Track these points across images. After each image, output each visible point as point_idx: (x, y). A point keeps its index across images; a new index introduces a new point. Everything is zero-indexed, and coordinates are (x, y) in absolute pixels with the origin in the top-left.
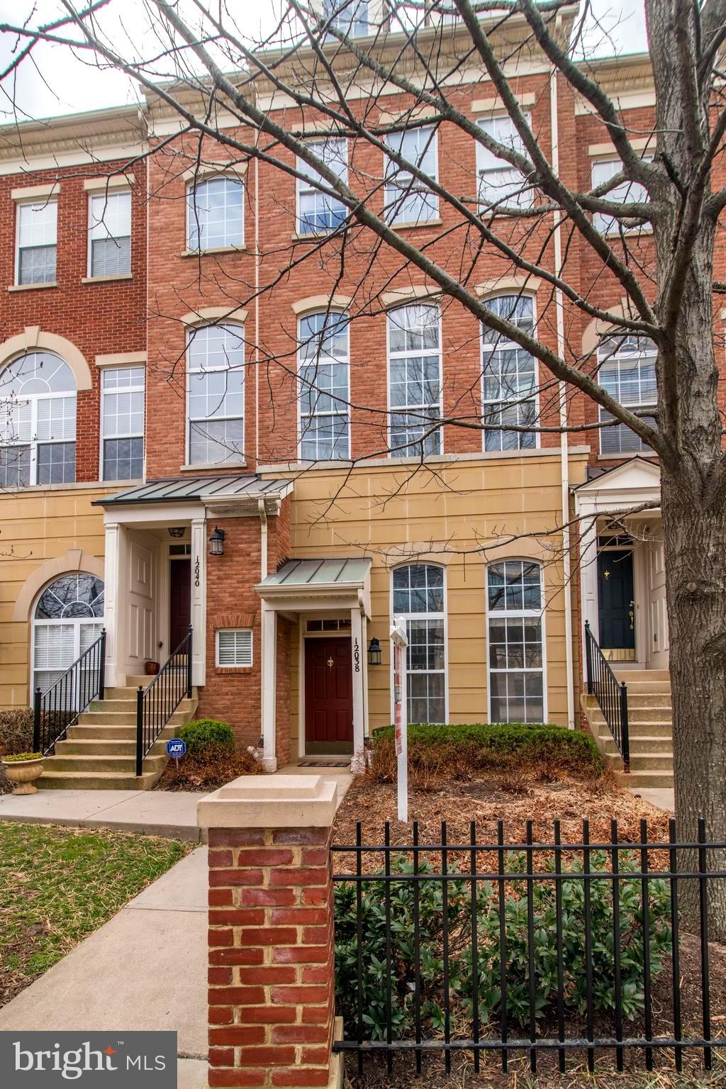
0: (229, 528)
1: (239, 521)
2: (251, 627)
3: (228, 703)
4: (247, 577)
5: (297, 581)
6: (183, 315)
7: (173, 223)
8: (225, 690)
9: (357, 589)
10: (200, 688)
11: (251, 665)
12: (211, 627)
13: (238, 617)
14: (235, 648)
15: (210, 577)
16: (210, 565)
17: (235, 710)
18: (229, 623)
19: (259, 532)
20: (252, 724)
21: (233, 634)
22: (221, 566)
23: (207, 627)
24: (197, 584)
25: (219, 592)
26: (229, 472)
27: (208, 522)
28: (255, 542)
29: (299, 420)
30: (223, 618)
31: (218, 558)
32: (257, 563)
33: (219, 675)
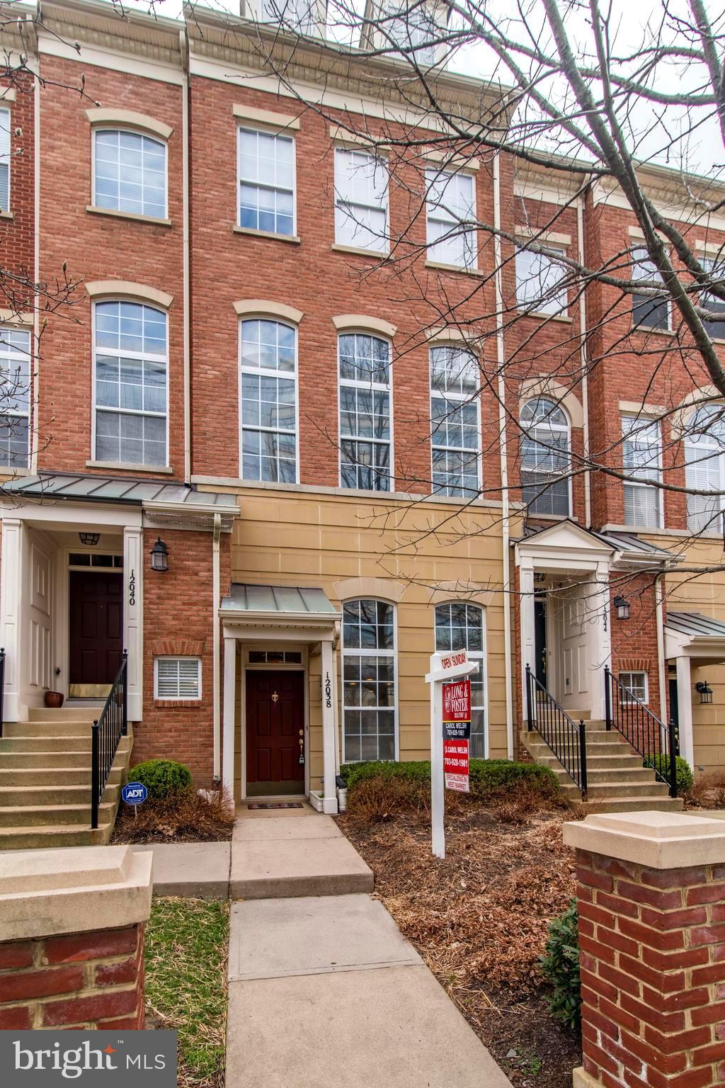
0: (172, 542)
1: (185, 534)
2: (200, 656)
3: (172, 741)
4: (195, 599)
5: (260, 607)
6: (88, 281)
7: (74, 167)
8: (167, 725)
9: (332, 622)
10: (135, 724)
11: (200, 698)
12: (150, 653)
13: (183, 644)
14: (178, 678)
15: (148, 596)
16: (147, 581)
17: (180, 749)
18: (172, 650)
19: (210, 550)
20: (201, 764)
21: (175, 662)
22: (163, 583)
23: (145, 653)
24: (132, 602)
25: (159, 614)
26: (151, 476)
27: (145, 532)
28: (204, 560)
29: (241, 432)
30: (165, 644)
31: (158, 575)
32: (208, 584)
33: (159, 709)
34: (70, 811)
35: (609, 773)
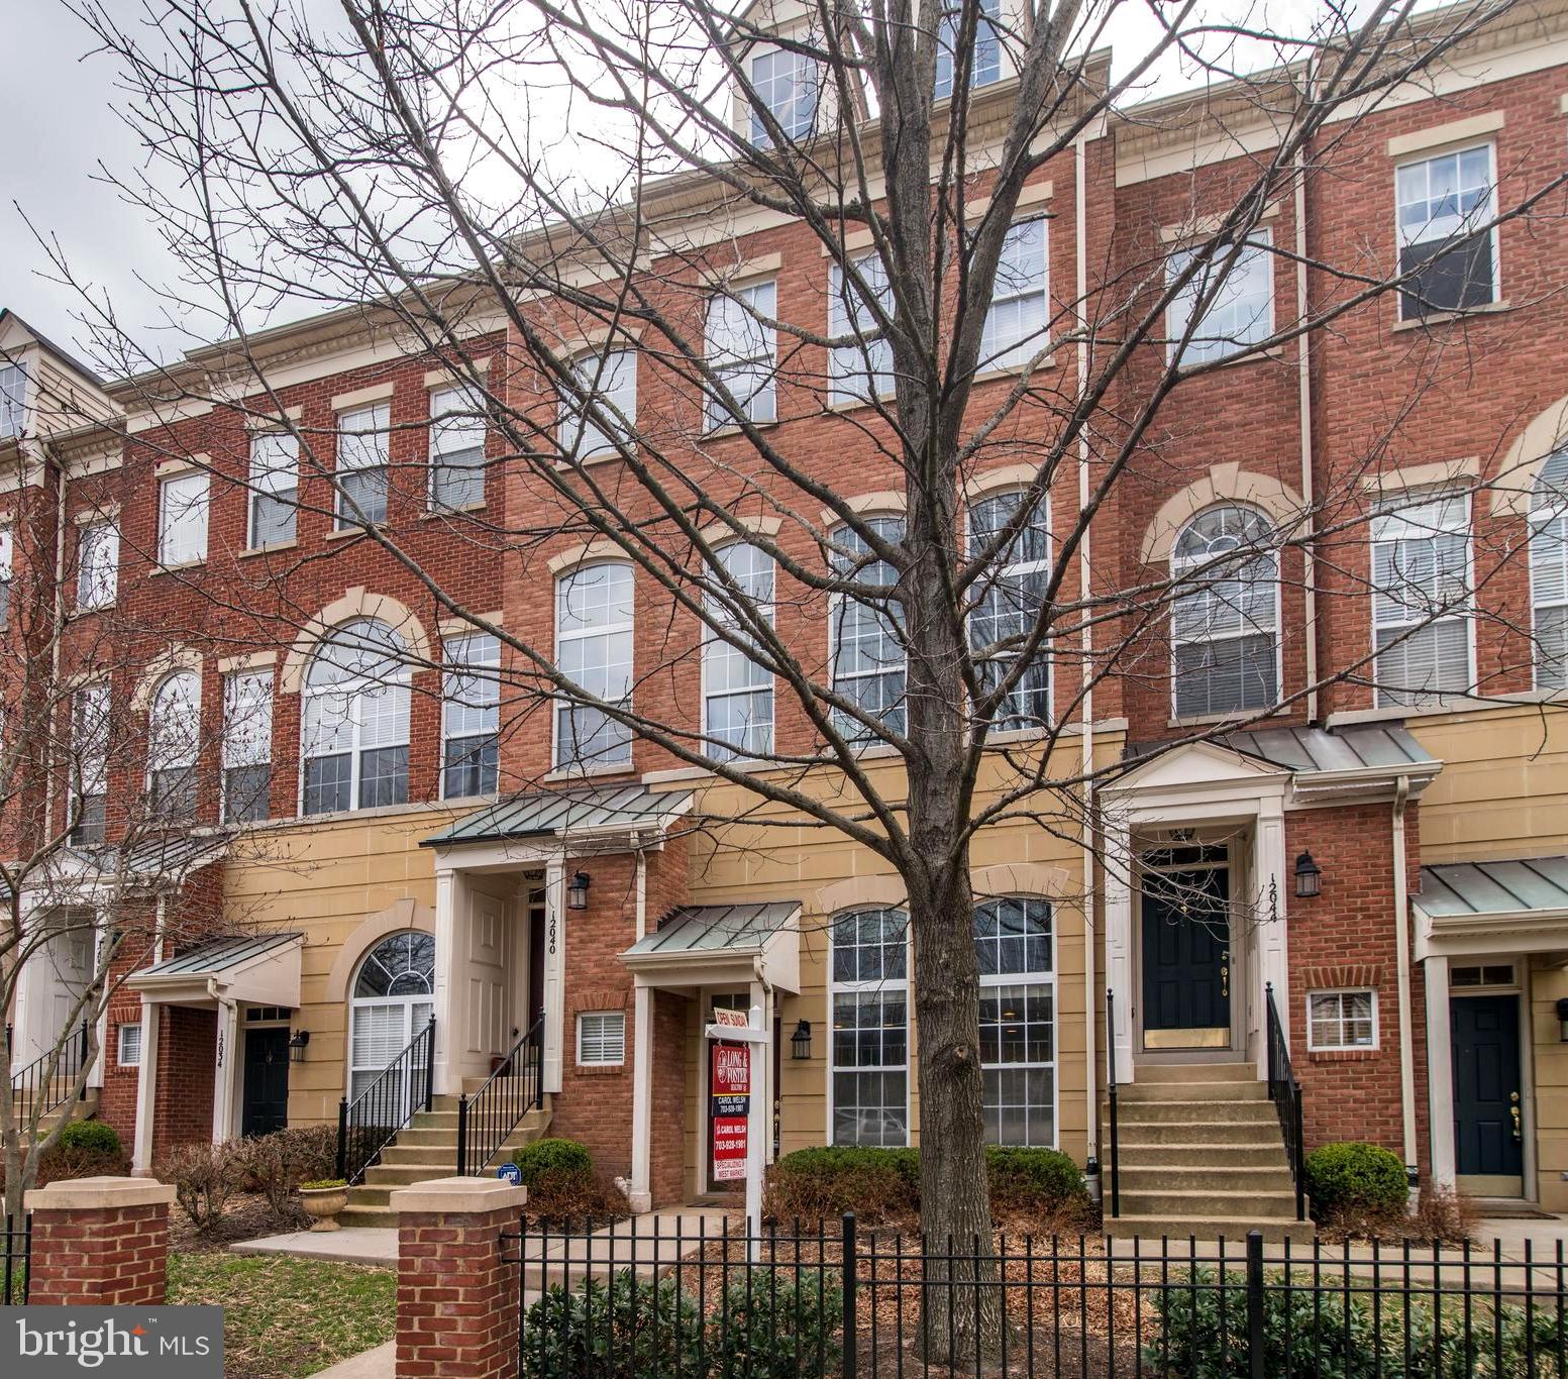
0: (595, 872)
1: (610, 860)
2: (622, 1009)
3: (592, 1116)
4: (617, 939)
5: (676, 948)
8: (587, 1097)
9: (752, 957)
10: (554, 1095)
11: (621, 1063)
12: (571, 1011)
13: (605, 996)
14: (603, 1038)
15: (569, 941)
16: (569, 923)
17: (599, 1127)
18: (593, 1004)
19: (634, 875)
20: (621, 1146)
21: (599, 1019)
22: (584, 925)
23: (566, 1010)
24: (553, 950)
25: (580, 961)
26: (611, 780)
27: (568, 863)
28: (630, 889)
29: (703, 701)
30: (585, 997)
31: (579, 914)
32: (632, 918)
33: (580, 1077)
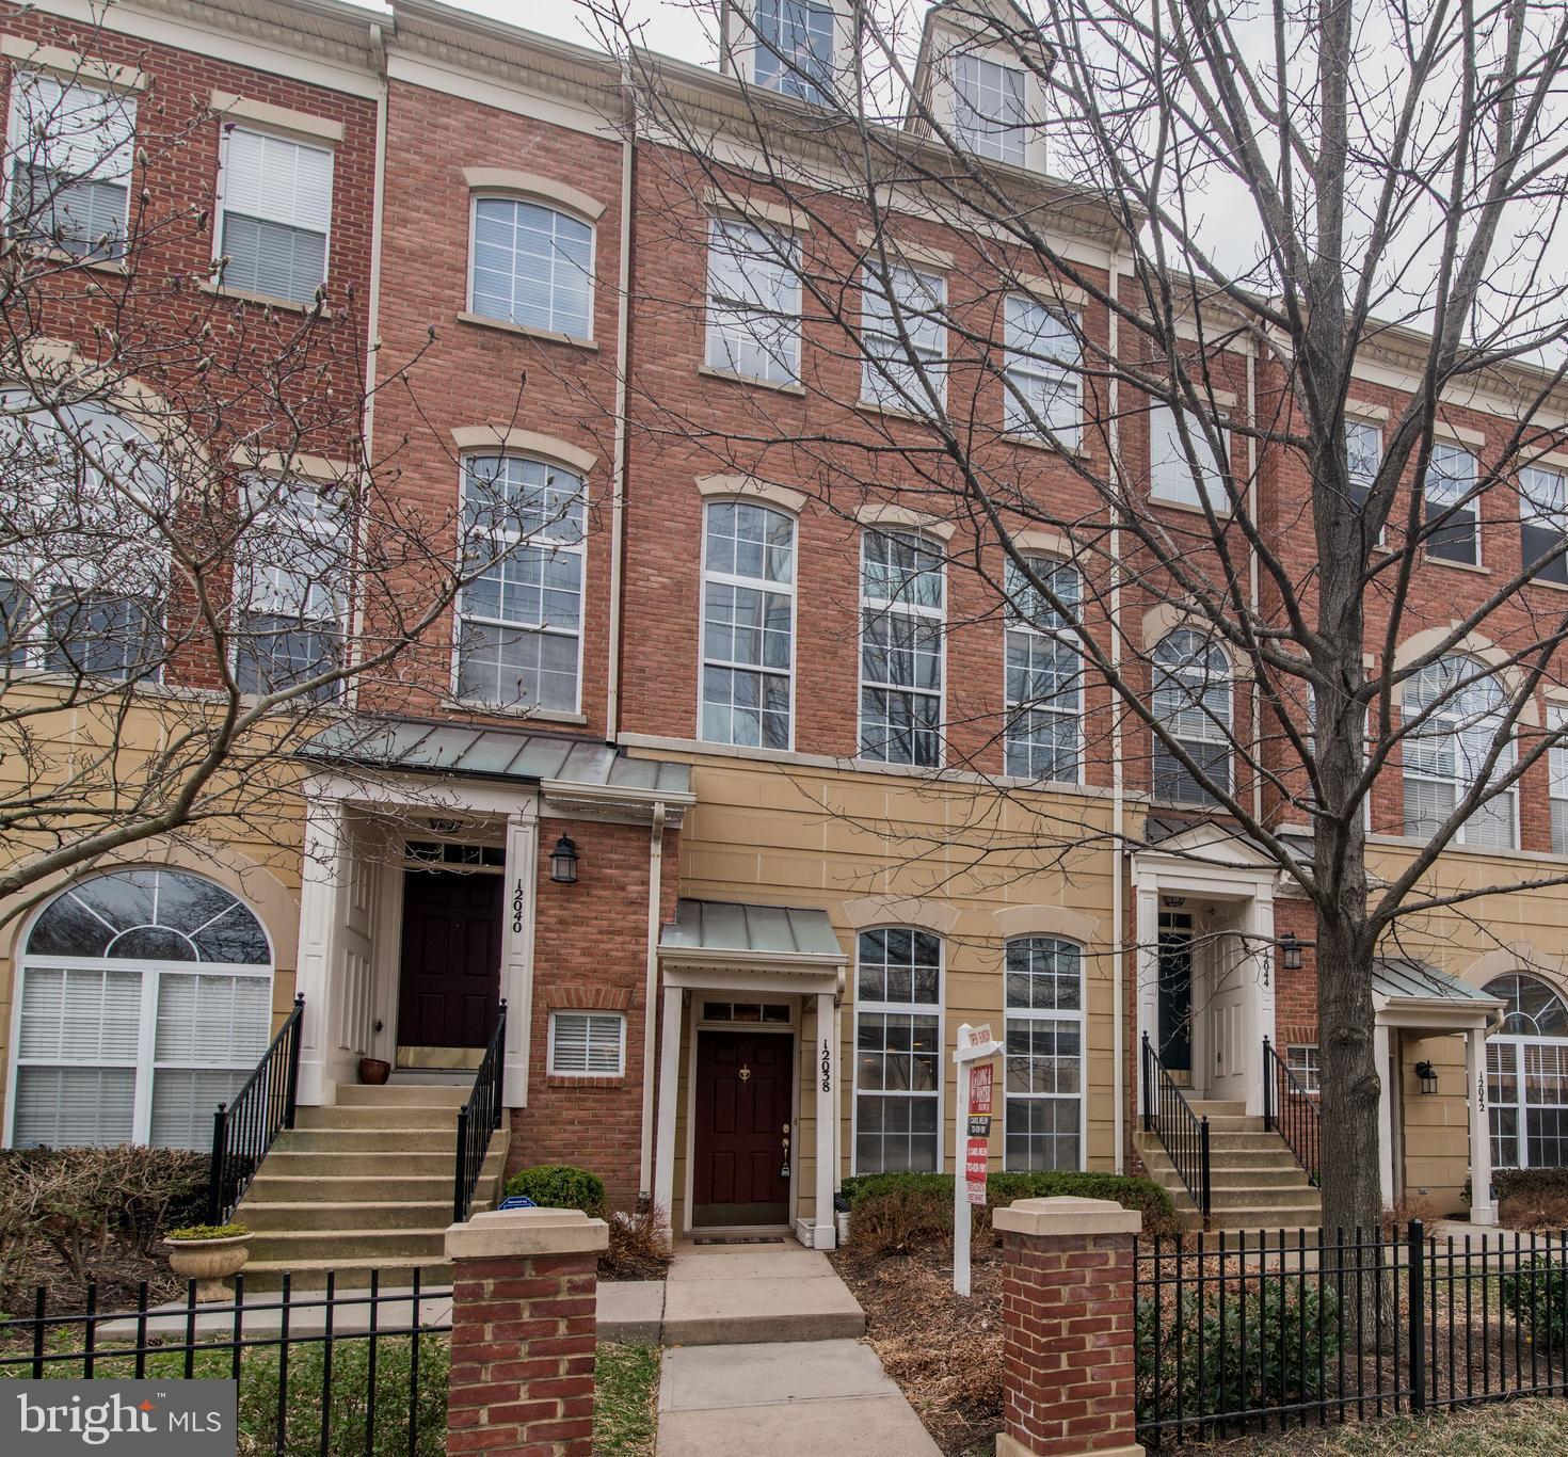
0: (586, 839)
1: (607, 829)
2: (624, 1011)
3: (574, 1138)
4: (620, 924)
5: (723, 943)
6: (457, 426)
8: (570, 1114)
9: (834, 968)
10: (517, 1111)
11: (621, 1073)
12: (542, 1005)
13: (598, 991)
14: (588, 1044)
15: (542, 919)
16: (543, 897)
17: (586, 1151)
18: (580, 1000)
19: (647, 854)
20: (620, 1174)
21: (584, 1019)
22: (568, 901)
23: (534, 1005)
24: (517, 928)
25: (562, 946)
27: (543, 824)
28: (635, 868)
29: (701, 670)
30: (567, 991)
31: (561, 887)
32: (642, 903)
33: (555, 1089)
34: (417, 1236)
35: (1253, 1193)
